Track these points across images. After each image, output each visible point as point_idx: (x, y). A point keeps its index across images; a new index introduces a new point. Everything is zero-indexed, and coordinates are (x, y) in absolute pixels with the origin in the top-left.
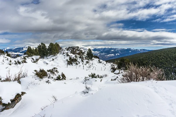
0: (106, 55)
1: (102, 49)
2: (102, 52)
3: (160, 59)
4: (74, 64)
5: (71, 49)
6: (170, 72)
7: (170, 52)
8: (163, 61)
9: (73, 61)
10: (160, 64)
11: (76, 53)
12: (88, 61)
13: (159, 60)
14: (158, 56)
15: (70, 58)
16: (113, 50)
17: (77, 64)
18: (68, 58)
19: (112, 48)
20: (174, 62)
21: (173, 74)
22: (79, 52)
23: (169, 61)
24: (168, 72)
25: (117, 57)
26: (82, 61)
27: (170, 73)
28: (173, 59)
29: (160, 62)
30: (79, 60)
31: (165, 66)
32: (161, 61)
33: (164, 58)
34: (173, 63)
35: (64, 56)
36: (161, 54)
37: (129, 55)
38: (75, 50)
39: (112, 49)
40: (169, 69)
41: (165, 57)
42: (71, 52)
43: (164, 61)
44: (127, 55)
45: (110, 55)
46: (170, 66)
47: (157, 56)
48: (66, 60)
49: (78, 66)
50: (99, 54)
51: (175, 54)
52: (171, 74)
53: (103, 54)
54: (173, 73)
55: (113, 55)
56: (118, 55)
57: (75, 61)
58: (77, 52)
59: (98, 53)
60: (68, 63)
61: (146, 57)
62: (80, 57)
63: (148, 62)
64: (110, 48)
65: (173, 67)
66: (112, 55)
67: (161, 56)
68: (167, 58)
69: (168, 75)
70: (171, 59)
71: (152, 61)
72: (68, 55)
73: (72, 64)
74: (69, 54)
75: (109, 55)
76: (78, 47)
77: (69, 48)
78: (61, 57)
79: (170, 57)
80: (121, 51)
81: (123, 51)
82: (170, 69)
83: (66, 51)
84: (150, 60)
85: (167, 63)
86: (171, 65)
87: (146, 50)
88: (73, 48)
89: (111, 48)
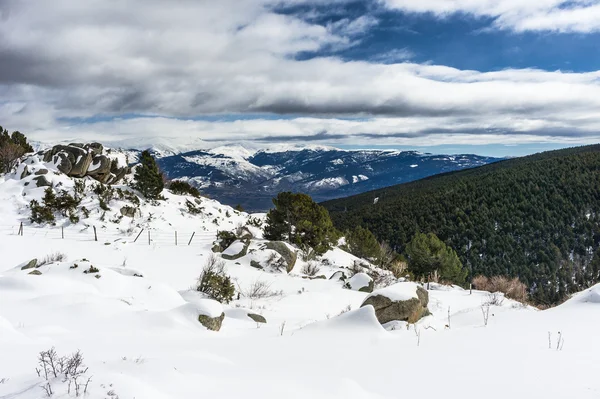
0: (309, 180)
1: (290, 154)
2: (291, 170)
3: (521, 196)
4: (60, 221)
5: (62, 156)
6: (562, 251)
7: (567, 164)
8: (533, 204)
9: (60, 207)
10: (524, 218)
11: (87, 174)
12: (130, 205)
13: (519, 201)
14: (517, 185)
15: (49, 196)
16: (339, 161)
17: (74, 219)
18: (39, 194)
19: (335, 152)
20: (579, 208)
21: (571, 257)
22: (99, 165)
23: (560, 202)
24: (552, 251)
25: (356, 192)
26: (103, 206)
27: (559, 253)
28: (577, 196)
29: (521, 209)
30: (90, 201)
31: (541, 223)
32: (525, 203)
33: (538, 193)
34: (574, 214)
35: (26, 184)
36: (529, 174)
37: (410, 178)
38: (80, 157)
39: (333, 154)
40: (557, 235)
41: (544, 185)
42: (62, 169)
43: (539, 205)
44: (400, 179)
45: (327, 180)
46: (562, 223)
47: (511, 185)
48: (28, 204)
49: (79, 226)
50: (278, 176)
51: (583, 176)
52: (566, 257)
53: (299, 176)
54: (574, 255)
55: (340, 181)
56: (361, 182)
57: (67, 206)
58: (92, 167)
59: (274, 172)
60: (35, 216)
61: (469, 187)
62: (98, 191)
63: (474, 208)
64: (326, 149)
65: (575, 231)
66: (338, 184)
67: (526, 182)
68: (552, 192)
69: (552, 262)
70: (567, 196)
71: (490, 205)
72: (41, 182)
73: (50, 219)
74: (49, 177)
75: (322, 183)
76: (96, 146)
77: (58, 148)
78: (12, 190)
79: (562, 188)
80: (373, 164)
81: (382, 161)
82: (560, 238)
83: (40, 165)
84: (480, 203)
85: (549, 213)
86: (565, 218)
87: (480, 158)
88: (74, 151)
89: (332, 148)
